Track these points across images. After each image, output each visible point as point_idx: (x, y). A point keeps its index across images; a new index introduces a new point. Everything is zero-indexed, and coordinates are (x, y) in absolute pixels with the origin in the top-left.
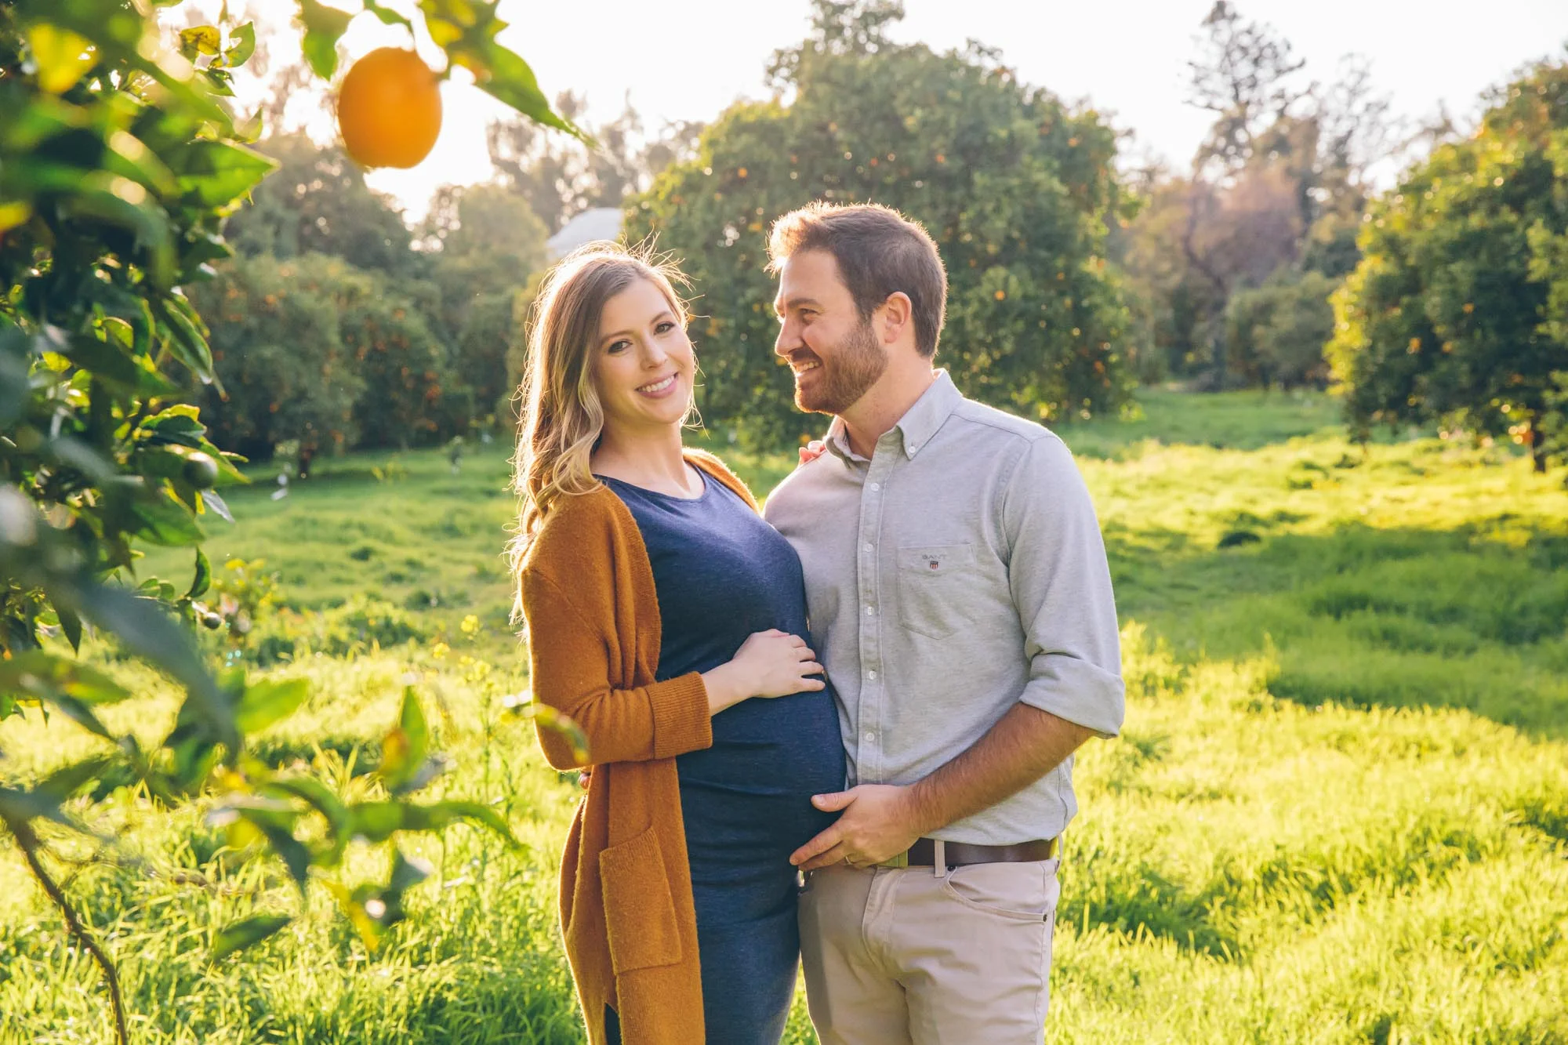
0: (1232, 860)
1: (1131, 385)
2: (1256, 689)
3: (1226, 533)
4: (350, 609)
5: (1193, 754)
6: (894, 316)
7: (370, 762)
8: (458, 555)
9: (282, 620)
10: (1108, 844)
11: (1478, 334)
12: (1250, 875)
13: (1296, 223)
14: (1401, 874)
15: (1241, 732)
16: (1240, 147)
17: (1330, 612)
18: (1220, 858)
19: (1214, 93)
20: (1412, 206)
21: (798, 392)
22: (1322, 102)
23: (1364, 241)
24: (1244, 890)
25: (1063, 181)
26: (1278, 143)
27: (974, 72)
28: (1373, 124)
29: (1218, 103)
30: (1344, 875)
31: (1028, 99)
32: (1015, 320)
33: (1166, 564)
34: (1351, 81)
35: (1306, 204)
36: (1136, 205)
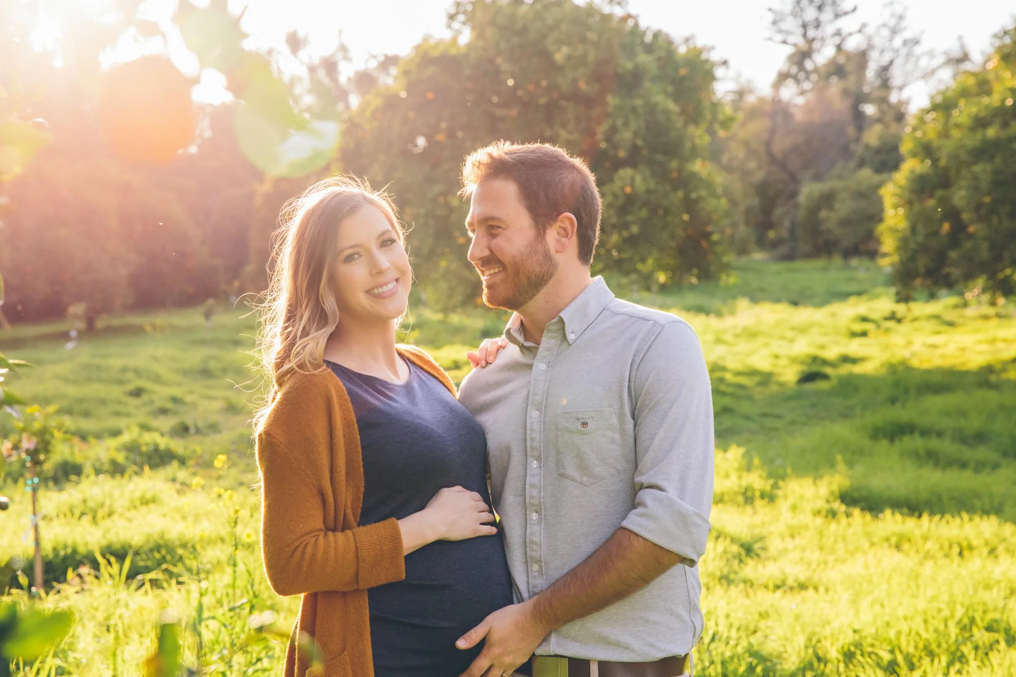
0: (819, 641)
1: (730, 258)
2: (831, 499)
3: (803, 372)
4: (126, 438)
5: (785, 551)
6: (563, 232)
7: (141, 564)
8: (211, 393)
9: (72, 447)
10: (722, 629)
11: (995, 220)
12: (834, 654)
13: (851, 131)
14: (953, 654)
15: (821, 534)
16: (808, 74)
17: (885, 436)
18: (809, 639)
19: (788, 33)
20: (942, 120)
21: (485, 291)
22: (870, 38)
23: (906, 147)
24: (829, 666)
25: (676, 101)
26: (837, 70)
27: (607, 18)
28: (909, 55)
29: (792, 39)
30: (908, 654)
31: (648, 38)
32: (640, 208)
33: (758, 397)
34: (892, 22)
35: (859, 118)
36: (731, 119)
